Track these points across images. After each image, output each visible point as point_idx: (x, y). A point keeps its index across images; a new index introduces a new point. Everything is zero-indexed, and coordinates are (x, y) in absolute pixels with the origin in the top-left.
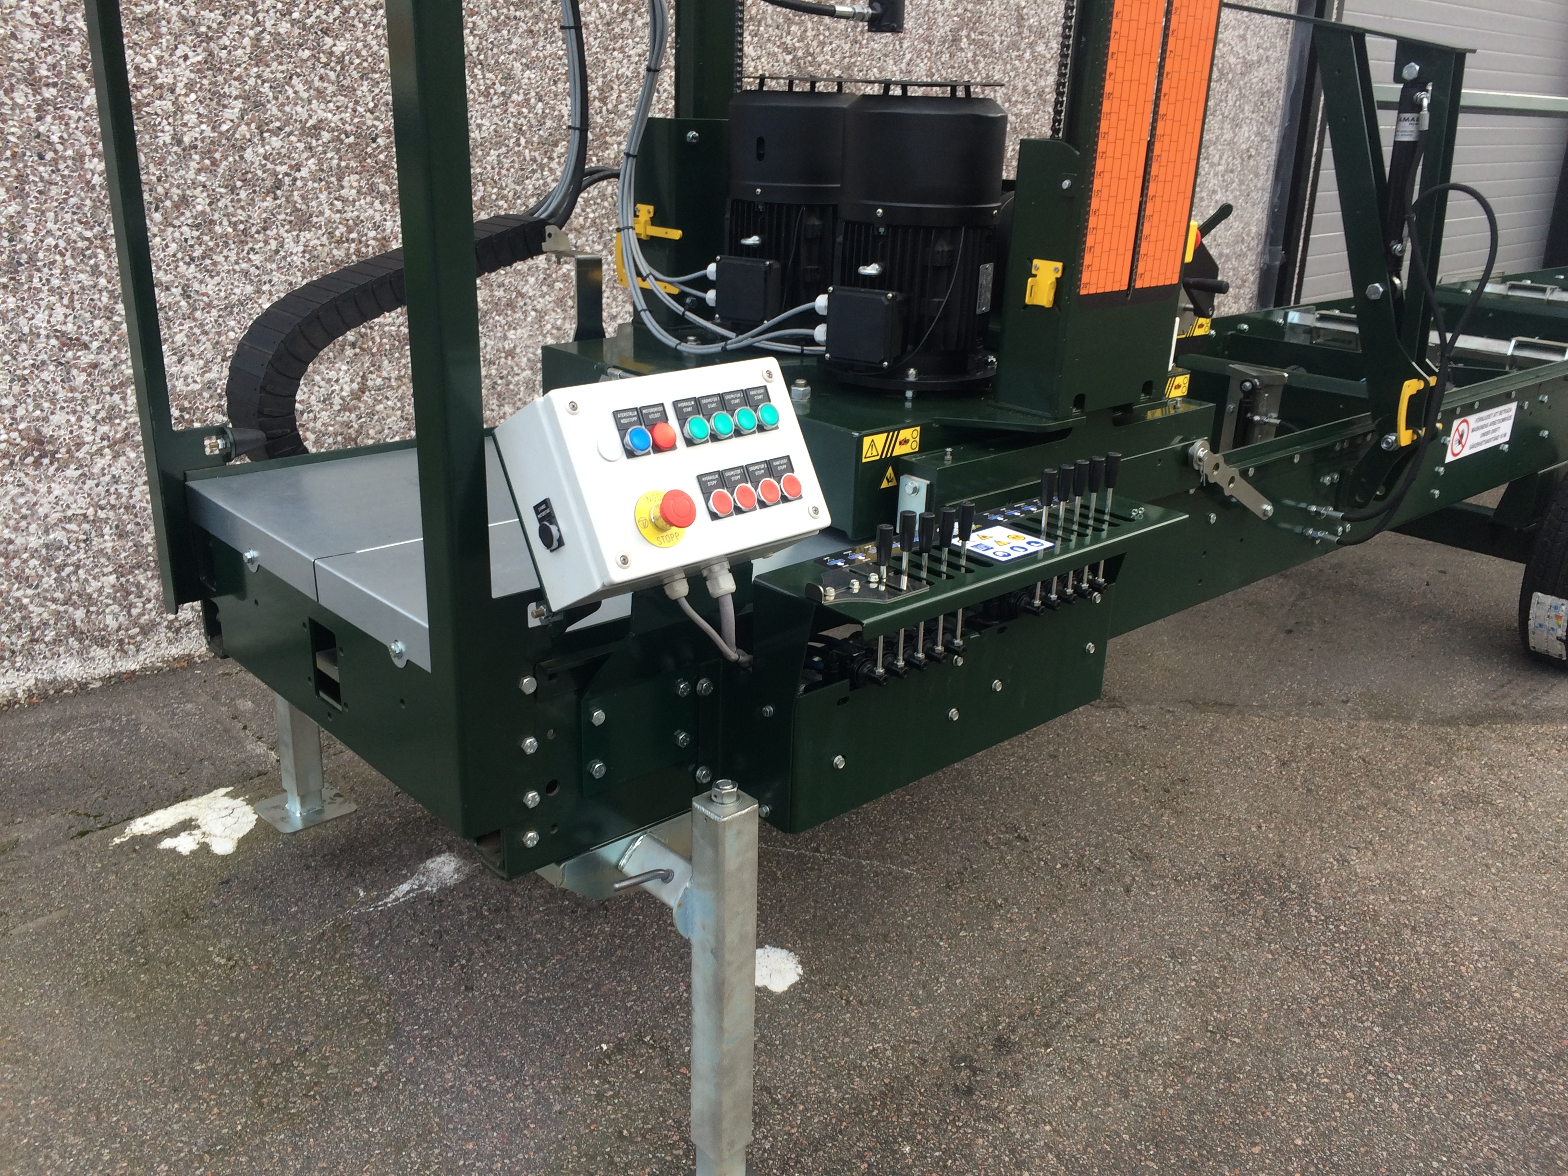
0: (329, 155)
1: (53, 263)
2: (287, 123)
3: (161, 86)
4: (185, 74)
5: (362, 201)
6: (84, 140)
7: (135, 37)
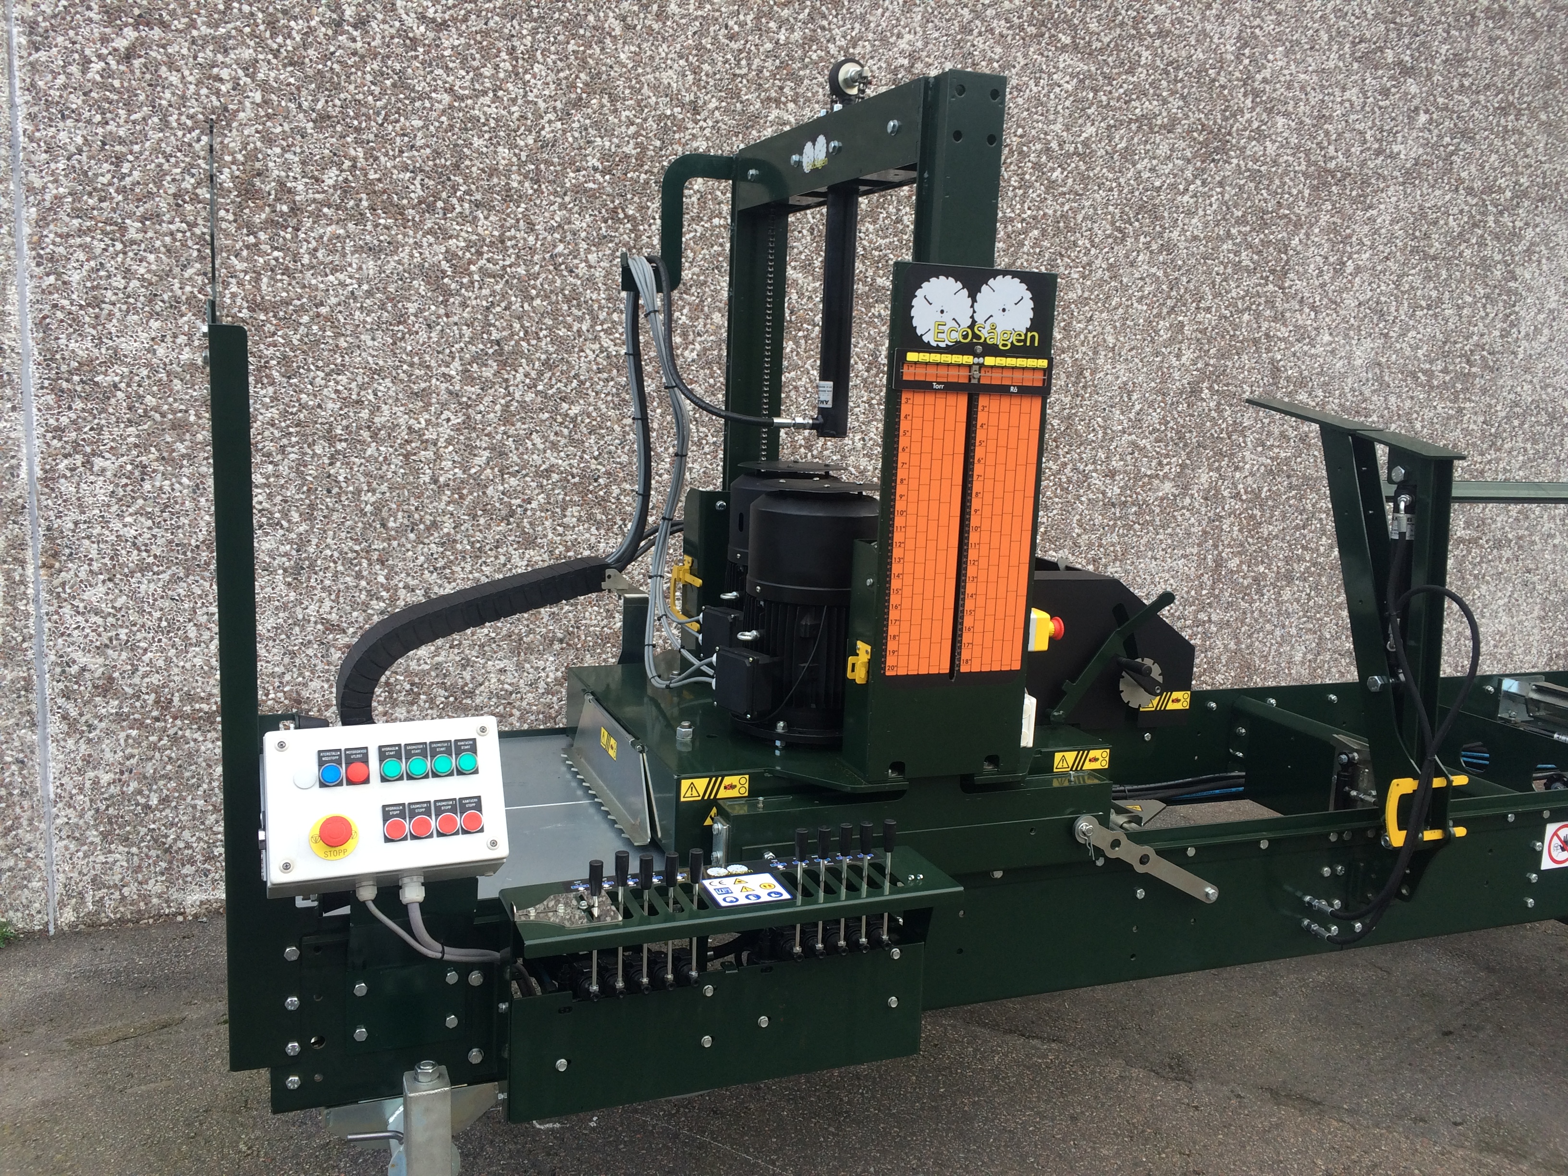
0: (556, 492)
1: (326, 568)
2: (524, 467)
3: (427, 441)
4: (446, 431)
5: (581, 528)
6: (362, 480)
7: (411, 406)
